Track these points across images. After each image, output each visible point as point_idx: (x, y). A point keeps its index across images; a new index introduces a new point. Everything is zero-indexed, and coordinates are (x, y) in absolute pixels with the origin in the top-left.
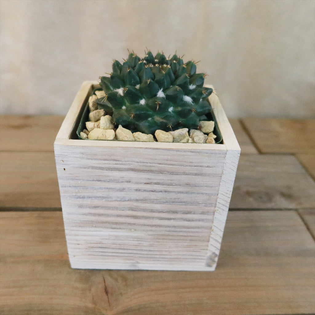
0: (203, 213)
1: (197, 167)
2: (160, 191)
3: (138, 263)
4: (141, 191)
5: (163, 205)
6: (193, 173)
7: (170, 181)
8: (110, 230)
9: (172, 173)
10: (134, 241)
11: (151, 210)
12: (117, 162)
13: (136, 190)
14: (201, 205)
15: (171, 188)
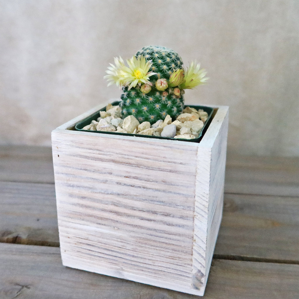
0: (182, 217)
1: (171, 164)
2: (138, 187)
3: (122, 270)
4: (122, 185)
5: (142, 203)
6: (167, 170)
7: (147, 177)
8: (96, 225)
9: (148, 167)
10: (118, 241)
11: (132, 207)
12: (100, 152)
13: (117, 183)
14: (179, 207)
15: (148, 185)
